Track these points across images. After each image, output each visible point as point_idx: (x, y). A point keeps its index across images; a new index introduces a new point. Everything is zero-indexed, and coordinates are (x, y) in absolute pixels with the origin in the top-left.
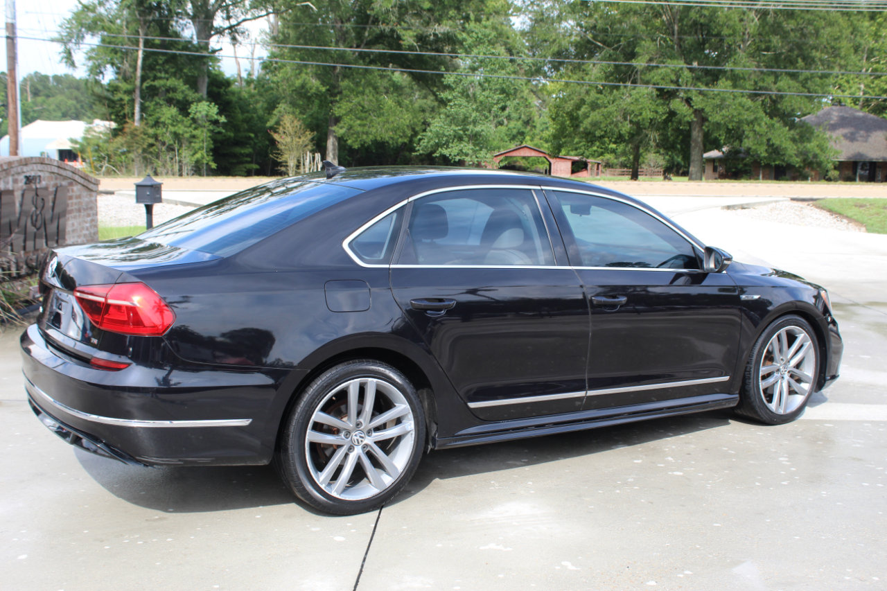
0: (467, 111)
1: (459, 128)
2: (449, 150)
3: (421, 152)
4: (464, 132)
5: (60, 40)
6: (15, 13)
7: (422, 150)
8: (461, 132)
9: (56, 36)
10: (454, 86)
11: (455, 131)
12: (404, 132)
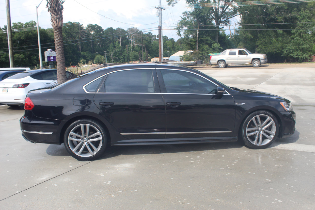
0: (299, 41)
1: (297, 47)
2: (293, 54)
3: (284, 55)
4: (299, 48)
5: (177, 29)
6: (162, 23)
7: (285, 54)
8: (297, 48)
9: (176, 27)
10: (295, 33)
11: (295, 48)
12: (279, 49)
